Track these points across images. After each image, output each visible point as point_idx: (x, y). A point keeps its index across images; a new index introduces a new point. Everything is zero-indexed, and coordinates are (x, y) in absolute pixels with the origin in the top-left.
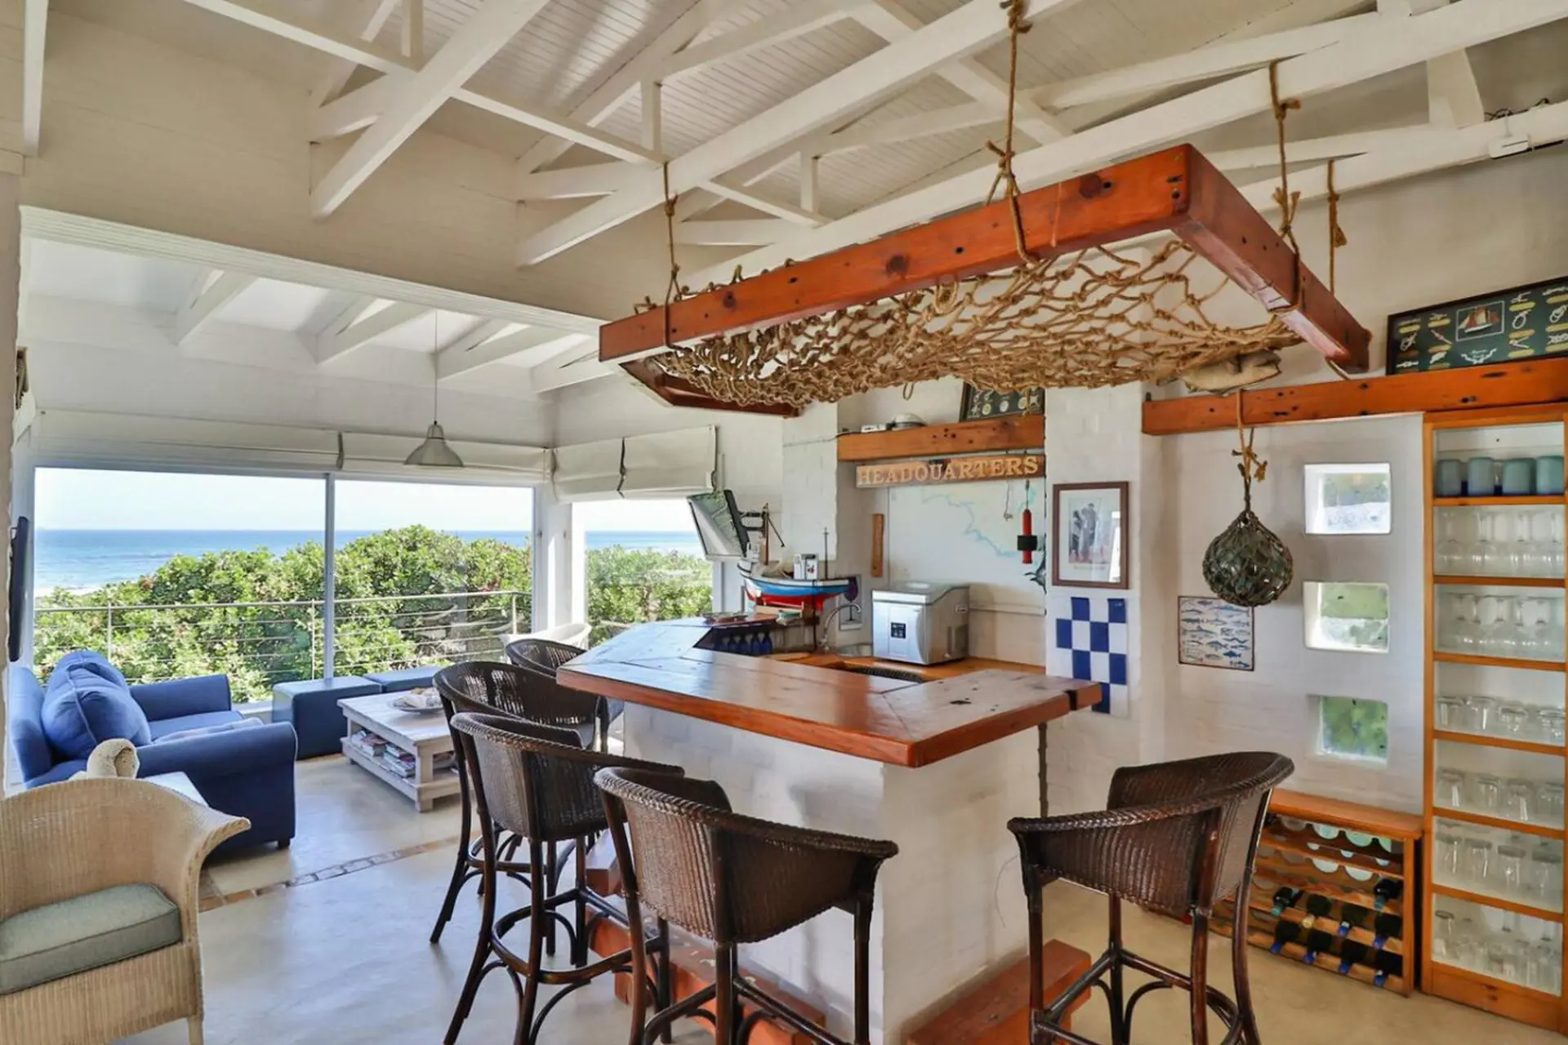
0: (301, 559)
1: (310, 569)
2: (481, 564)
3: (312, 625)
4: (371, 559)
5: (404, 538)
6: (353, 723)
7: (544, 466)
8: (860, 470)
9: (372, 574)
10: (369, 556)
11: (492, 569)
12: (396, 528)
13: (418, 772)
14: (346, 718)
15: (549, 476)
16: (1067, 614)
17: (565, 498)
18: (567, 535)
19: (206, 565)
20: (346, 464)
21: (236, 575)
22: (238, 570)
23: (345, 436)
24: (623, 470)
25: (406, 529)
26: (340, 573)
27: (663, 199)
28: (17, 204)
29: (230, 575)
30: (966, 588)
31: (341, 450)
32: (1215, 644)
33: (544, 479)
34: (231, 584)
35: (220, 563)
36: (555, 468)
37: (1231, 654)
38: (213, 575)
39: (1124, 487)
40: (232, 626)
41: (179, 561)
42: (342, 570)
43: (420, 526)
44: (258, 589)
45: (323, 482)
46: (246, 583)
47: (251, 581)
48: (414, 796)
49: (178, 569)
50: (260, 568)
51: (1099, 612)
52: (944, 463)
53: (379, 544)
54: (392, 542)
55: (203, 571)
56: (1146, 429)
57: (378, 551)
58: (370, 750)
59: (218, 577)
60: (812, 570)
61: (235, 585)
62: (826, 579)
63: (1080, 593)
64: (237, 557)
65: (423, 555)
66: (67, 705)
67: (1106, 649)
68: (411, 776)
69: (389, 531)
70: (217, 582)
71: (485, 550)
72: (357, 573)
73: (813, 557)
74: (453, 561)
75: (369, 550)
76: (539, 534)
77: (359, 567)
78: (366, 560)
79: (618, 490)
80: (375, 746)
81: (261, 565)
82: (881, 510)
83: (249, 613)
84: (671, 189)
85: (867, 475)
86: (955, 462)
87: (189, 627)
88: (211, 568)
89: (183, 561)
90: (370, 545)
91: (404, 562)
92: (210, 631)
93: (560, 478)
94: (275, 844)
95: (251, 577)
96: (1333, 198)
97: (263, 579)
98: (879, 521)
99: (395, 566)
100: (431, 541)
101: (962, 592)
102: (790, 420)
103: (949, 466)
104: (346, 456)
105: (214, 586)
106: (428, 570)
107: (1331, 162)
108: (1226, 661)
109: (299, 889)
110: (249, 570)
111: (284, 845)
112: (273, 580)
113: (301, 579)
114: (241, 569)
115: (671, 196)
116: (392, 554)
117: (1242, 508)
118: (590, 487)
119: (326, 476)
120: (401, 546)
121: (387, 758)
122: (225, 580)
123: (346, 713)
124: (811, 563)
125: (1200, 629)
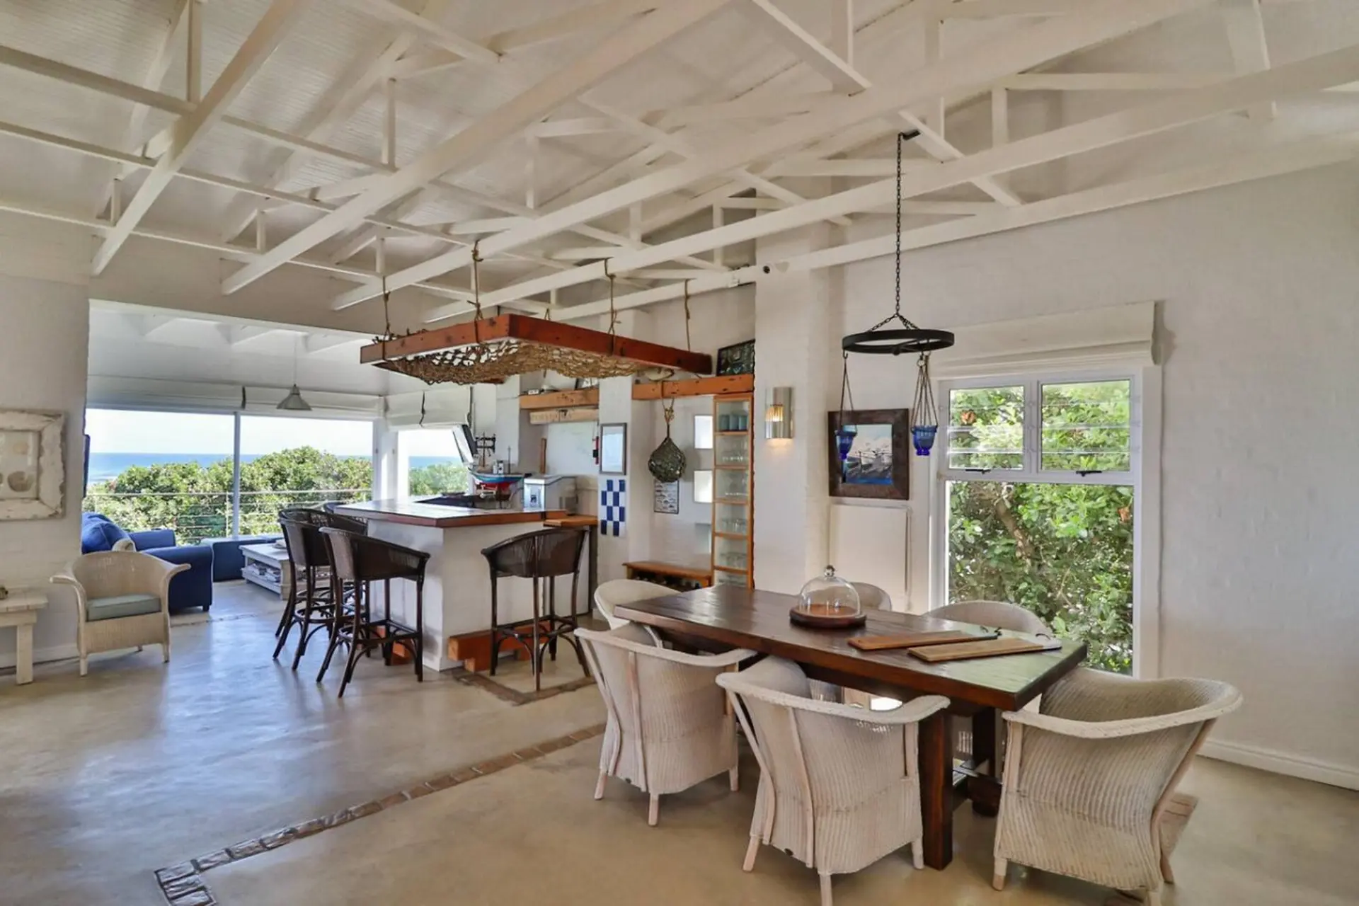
0: (221, 469)
1: (228, 476)
2: (350, 473)
3: (228, 513)
4: (271, 470)
5: (296, 455)
6: (249, 559)
7: (379, 407)
8: (533, 414)
9: (272, 480)
10: (270, 467)
11: (357, 477)
12: (291, 448)
13: (282, 579)
14: (244, 557)
15: (382, 414)
16: (605, 489)
17: (393, 428)
18: (395, 452)
19: (153, 472)
20: (247, 405)
21: (175, 480)
22: (176, 476)
23: (247, 389)
24: (423, 411)
25: (298, 449)
26: (248, 478)
27: (382, 293)
28: (87, 298)
29: (170, 480)
30: (574, 477)
31: (244, 396)
32: (666, 502)
33: (379, 415)
34: (171, 485)
35: (164, 471)
36: (386, 408)
37: (671, 506)
38: (159, 479)
39: (625, 425)
40: (172, 514)
41: (134, 470)
42: (249, 476)
43: (307, 447)
44: (190, 490)
45: (232, 418)
46: (182, 485)
47: (185, 484)
48: (279, 591)
49: (133, 475)
50: (192, 475)
51: (616, 488)
52: (565, 411)
53: (277, 459)
54: (287, 458)
55: (151, 477)
56: (633, 398)
57: (276, 464)
58: (257, 572)
59: (162, 481)
60: (501, 469)
61: (174, 486)
62: (509, 473)
63: (610, 478)
64: (175, 468)
65: (308, 469)
66: (96, 529)
67: (618, 505)
68: (278, 581)
69: (286, 451)
70: (161, 484)
71: (355, 464)
72: (260, 478)
73: (501, 462)
74: (329, 472)
75: (270, 463)
76: (376, 451)
77: (262, 475)
78: (267, 470)
79: (420, 423)
80: (260, 569)
81: (191, 473)
82: (545, 437)
83: (183, 505)
84: (386, 288)
85: (536, 418)
86: (570, 412)
87: (142, 514)
88: (156, 475)
89: (137, 470)
90: (271, 460)
91: (296, 472)
92: (157, 517)
93: (389, 415)
94: (201, 608)
95: (185, 481)
96: (687, 297)
97: (193, 483)
98: (544, 442)
99: (289, 475)
100: (315, 457)
101: (572, 480)
102: (499, 386)
103: (568, 413)
104: (247, 401)
105: (160, 487)
106: (311, 477)
107: (687, 281)
108: (669, 510)
109: (214, 624)
110: (184, 476)
111: (206, 609)
112: (201, 482)
113: (221, 483)
114: (178, 476)
115: (387, 292)
116: (286, 466)
117: (666, 436)
118: (405, 422)
119: (235, 414)
120: (294, 461)
121: (267, 575)
122: (167, 483)
123: (244, 553)
124: (501, 465)
125: (661, 495)
